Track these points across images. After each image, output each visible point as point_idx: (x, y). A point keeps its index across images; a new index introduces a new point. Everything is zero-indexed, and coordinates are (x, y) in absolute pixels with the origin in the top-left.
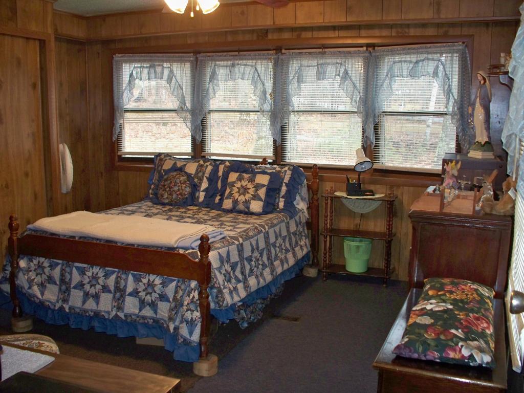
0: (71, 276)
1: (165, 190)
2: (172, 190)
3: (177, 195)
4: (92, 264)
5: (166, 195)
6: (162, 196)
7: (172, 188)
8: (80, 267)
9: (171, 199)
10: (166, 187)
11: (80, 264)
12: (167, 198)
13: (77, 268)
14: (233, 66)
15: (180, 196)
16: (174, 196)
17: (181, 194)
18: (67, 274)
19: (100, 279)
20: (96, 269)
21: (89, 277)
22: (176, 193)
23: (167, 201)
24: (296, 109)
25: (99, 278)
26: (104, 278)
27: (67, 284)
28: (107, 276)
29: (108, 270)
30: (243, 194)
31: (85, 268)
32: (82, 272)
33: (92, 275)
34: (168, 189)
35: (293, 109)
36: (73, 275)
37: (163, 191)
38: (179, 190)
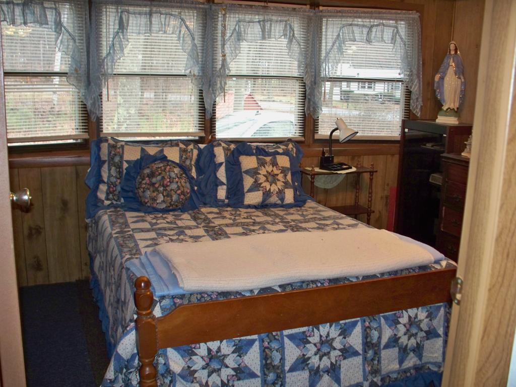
0: (283, 354)
1: (157, 190)
2: (168, 189)
3: (179, 194)
4: (315, 323)
5: (161, 198)
6: (154, 199)
7: (167, 186)
8: (296, 333)
9: (170, 203)
10: (157, 186)
11: (296, 329)
12: (163, 201)
13: (290, 338)
14: (151, 14)
15: (182, 196)
16: (175, 197)
17: (183, 193)
18: (275, 352)
19: (336, 340)
20: (324, 329)
21: (315, 345)
22: (176, 192)
23: (163, 206)
24: (233, 73)
25: (333, 339)
26: (341, 337)
27: (278, 368)
28: (345, 333)
29: (345, 324)
30: (274, 183)
31: (305, 332)
32: (302, 340)
33: (321, 339)
34: (161, 189)
35: (228, 73)
36: (286, 350)
37: (154, 192)
38: (179, 188)
